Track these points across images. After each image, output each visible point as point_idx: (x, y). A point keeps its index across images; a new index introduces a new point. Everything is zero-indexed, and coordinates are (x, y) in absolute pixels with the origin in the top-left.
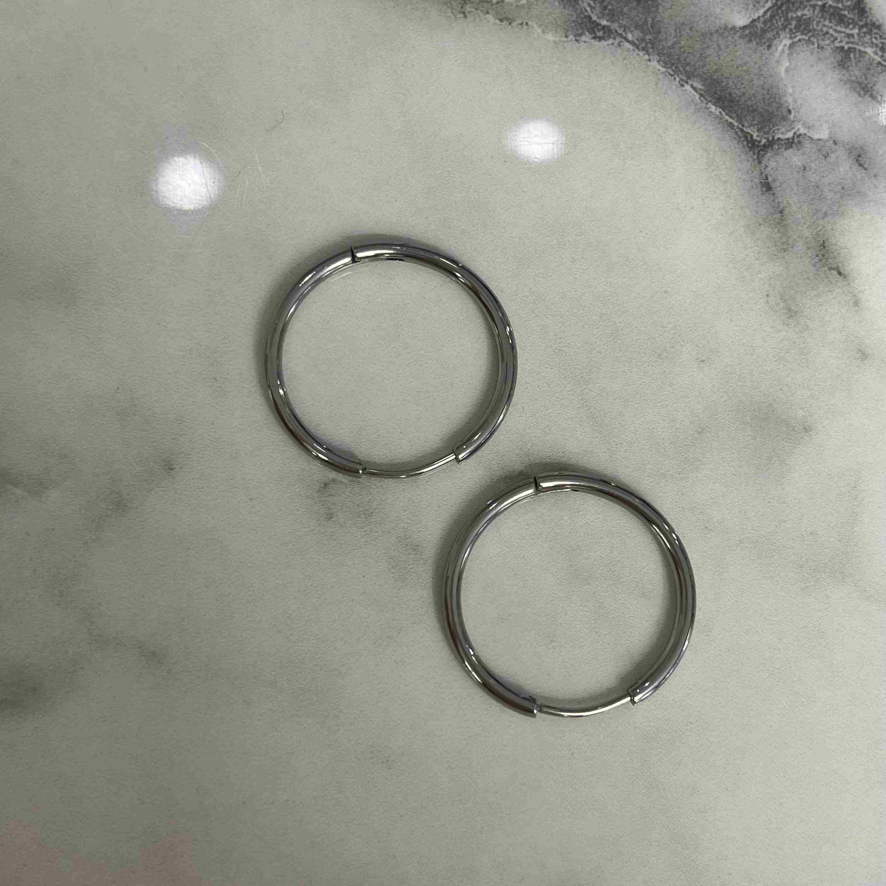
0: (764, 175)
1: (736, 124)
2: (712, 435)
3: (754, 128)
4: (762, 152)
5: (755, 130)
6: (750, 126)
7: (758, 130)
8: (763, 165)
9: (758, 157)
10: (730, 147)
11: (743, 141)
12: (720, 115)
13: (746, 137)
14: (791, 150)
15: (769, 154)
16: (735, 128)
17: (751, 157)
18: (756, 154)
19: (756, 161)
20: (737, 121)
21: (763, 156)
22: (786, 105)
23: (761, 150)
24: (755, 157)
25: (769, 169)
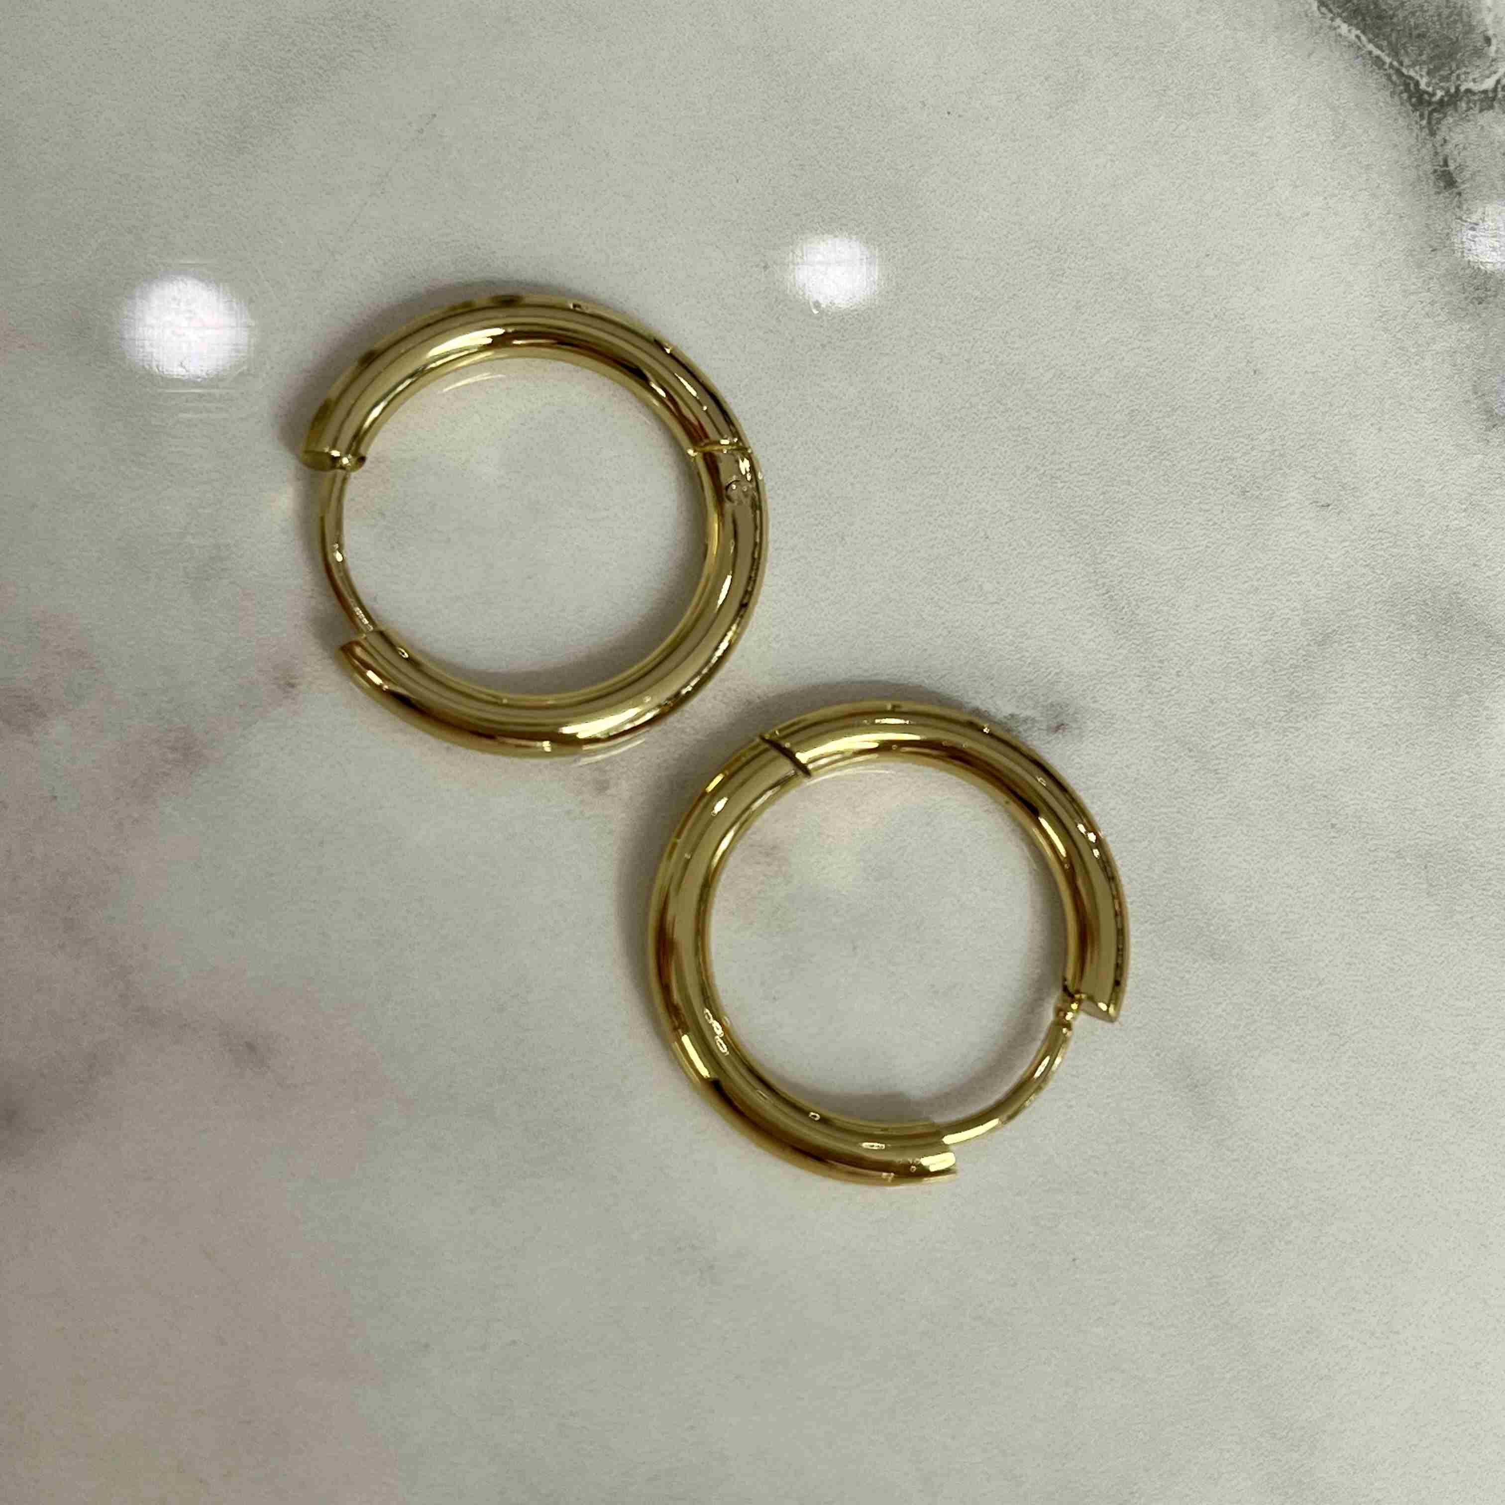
0: (1441, 158)
1: (1388, 60)
2: (1345, 647)
3: (1421, 69)
4: (1436, 115)
5: (1424, 73)
6: (1413, 65)
7: (1429, 73)
8: (1438, 138)
9: (1429, 123)
10: (1377, 104)
11: (1401, 93)
12: (1357, 40)
13: (1407, 85)
14: (1491, 111)
15: (1451, 120)
16: (1387, 67)
17: (1417, 123)
18: (1426, 116)
19: (1427, 131)
20: (1389, 55)
21: (1439, 121)
22: (1482, 29)
23: (1434, 110)
24: (1424, 122)
25: (1449, 147)
